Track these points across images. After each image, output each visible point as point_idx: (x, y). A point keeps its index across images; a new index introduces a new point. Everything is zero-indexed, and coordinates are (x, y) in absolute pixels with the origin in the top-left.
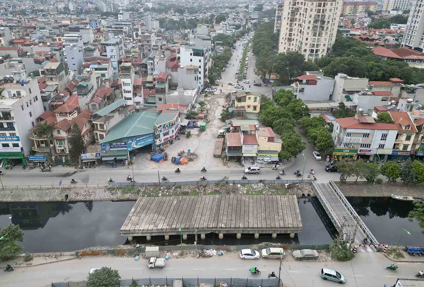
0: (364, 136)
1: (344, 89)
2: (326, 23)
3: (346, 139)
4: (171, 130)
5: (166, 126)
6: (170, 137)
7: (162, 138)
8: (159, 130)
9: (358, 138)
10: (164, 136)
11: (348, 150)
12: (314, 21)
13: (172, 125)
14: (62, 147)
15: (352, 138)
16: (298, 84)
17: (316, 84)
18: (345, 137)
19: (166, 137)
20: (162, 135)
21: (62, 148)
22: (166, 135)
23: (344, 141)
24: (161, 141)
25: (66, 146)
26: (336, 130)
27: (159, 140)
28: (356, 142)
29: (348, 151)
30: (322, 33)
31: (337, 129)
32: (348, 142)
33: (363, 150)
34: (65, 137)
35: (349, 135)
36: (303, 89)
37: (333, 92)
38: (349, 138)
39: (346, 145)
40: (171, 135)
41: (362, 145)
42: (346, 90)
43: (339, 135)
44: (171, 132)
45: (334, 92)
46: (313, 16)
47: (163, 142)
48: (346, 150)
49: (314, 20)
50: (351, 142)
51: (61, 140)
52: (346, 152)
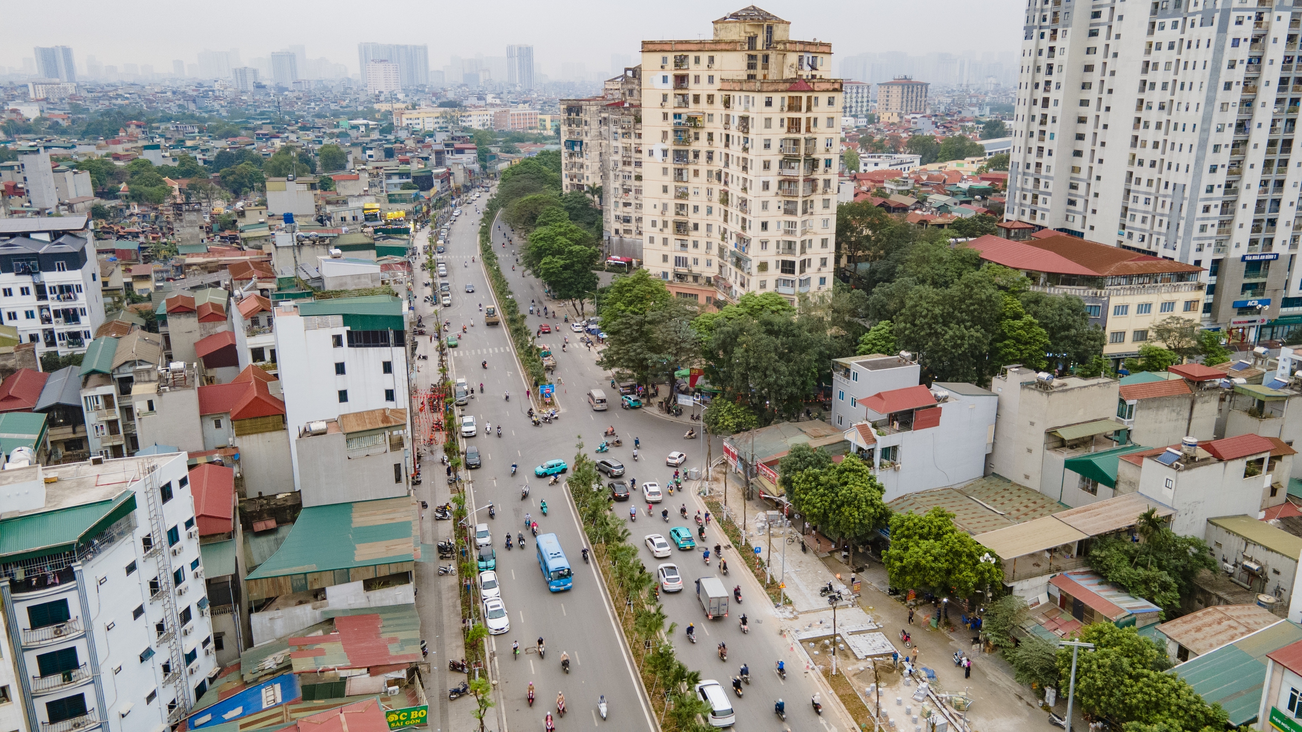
1: (1050, 434)
2: (822, 164)
12: (781, 162)
16: (874, 432)
17: (941, 424)
30: (812, 201)
36: (894, 448)
37: (994, 444)
46: (775, 145)
49: (781, 157)
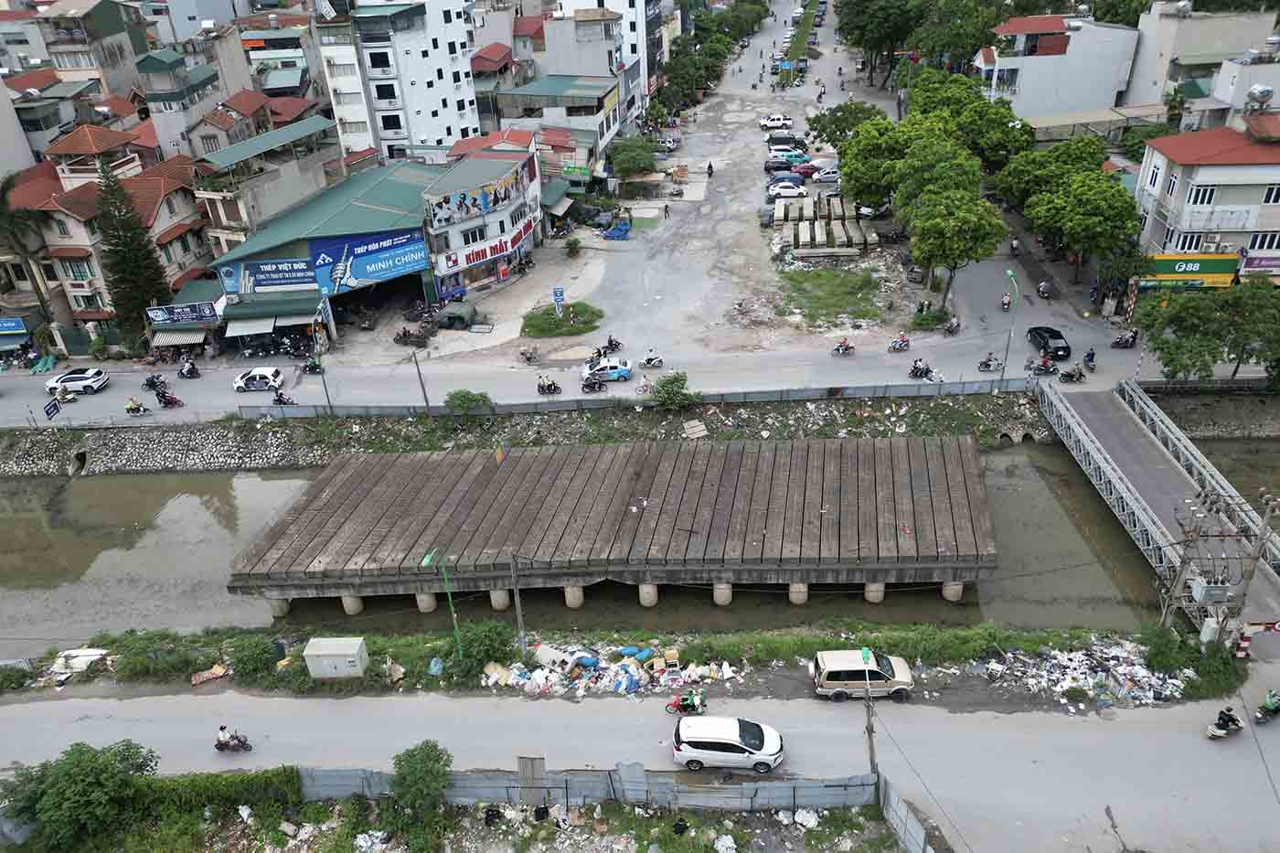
0: (1267, 200)
1: (1174, 62)
3: (1191, 216)
4: (492, 222)
5: (468, 202)
6: (493, 249)
7: (461, 251)
8: (442, 214)
9: (1243, 208)
10: (467, 242)
11: (1194, 261)
13: (496, 201)
14: (82, 286)
15: (1218, 208)
16: (996, 54)
17: (1065, 52)
18: (1189, 207)
19: (476, 247)
20: (456, 240)
21: (86, 292)
22: (475, 240)
23: (1185, 225)
24: (455, 262)
25: (100, 283)
26: (1148, 187)
27: (448, 258)
28: (1233, 226)
29: (1197, 267)
31: (1153, 182)
32: (1198, 226)
33: (1261, 259)
34: (91, 249)
35: (1205, 194)
36: (1014, 72)
37: (1129, 83)
38: (1206, 208)
39: (1193, 239)
40: (496, 242)
41: (1256, 238)
42: (1183, 62)
43: (1160, 204)
44: (493, 229)
45: (1133, 84)
47: (463, 264)
48: (1187, 262)
50: (1213, 226)
51: (77, 259)
52: (1185, 272)
